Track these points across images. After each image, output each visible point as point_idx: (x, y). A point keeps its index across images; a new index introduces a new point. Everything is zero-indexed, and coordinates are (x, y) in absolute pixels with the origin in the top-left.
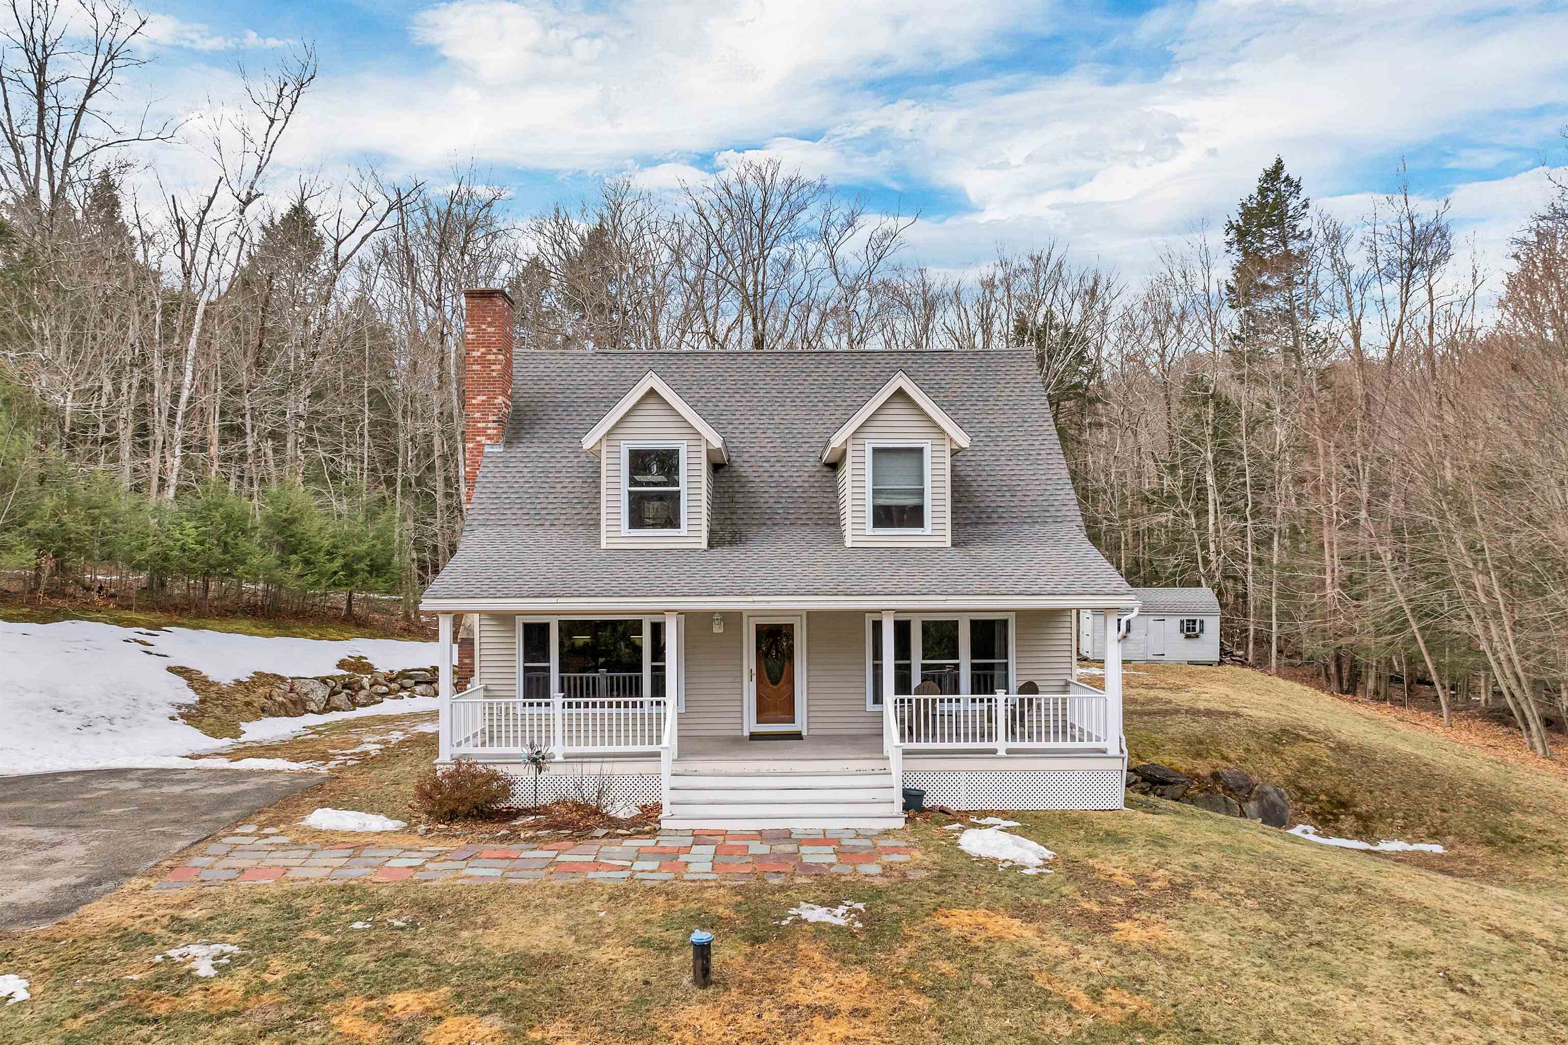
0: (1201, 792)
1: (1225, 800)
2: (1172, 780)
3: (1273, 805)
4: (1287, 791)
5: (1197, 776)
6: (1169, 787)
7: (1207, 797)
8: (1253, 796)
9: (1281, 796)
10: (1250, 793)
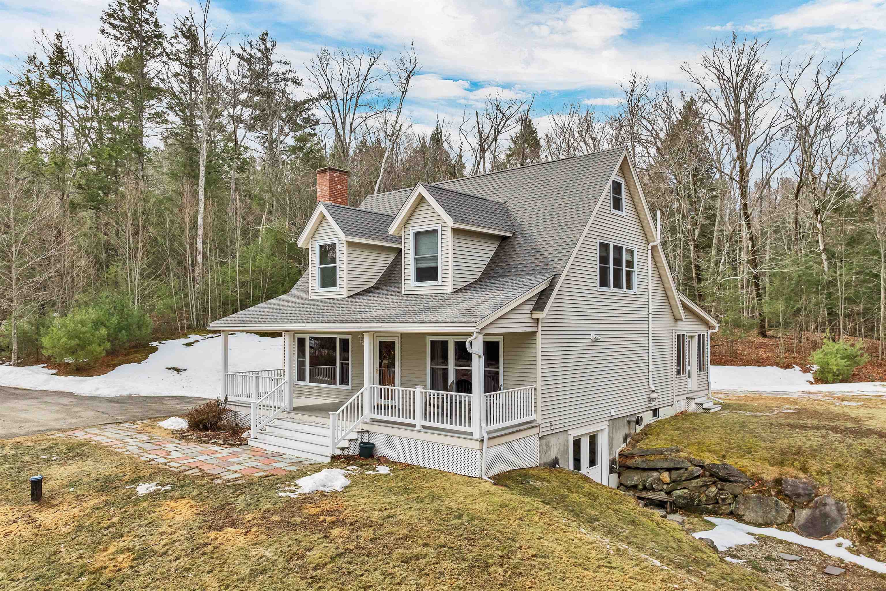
0: (755, 492)
1: (776, 503)
2: (732, 479)
3: (825, 516)
4: (849, 507)
5: (761, 479)
6: (728, 484)
7: (758, 497)
8: (811, 505)
9: (840, 510)
10: (810, 502)
